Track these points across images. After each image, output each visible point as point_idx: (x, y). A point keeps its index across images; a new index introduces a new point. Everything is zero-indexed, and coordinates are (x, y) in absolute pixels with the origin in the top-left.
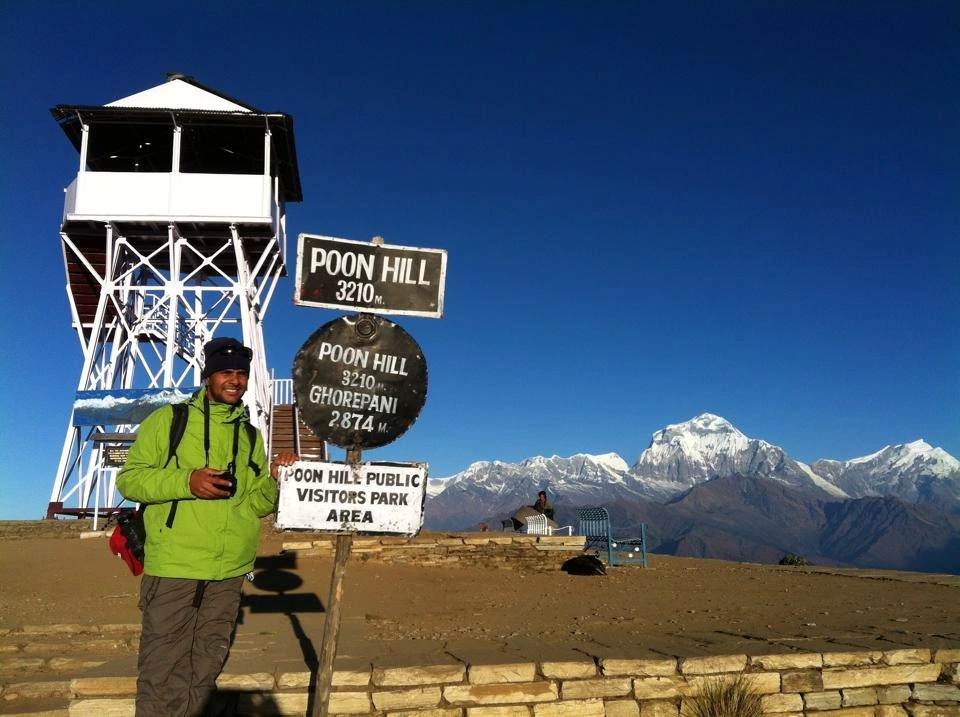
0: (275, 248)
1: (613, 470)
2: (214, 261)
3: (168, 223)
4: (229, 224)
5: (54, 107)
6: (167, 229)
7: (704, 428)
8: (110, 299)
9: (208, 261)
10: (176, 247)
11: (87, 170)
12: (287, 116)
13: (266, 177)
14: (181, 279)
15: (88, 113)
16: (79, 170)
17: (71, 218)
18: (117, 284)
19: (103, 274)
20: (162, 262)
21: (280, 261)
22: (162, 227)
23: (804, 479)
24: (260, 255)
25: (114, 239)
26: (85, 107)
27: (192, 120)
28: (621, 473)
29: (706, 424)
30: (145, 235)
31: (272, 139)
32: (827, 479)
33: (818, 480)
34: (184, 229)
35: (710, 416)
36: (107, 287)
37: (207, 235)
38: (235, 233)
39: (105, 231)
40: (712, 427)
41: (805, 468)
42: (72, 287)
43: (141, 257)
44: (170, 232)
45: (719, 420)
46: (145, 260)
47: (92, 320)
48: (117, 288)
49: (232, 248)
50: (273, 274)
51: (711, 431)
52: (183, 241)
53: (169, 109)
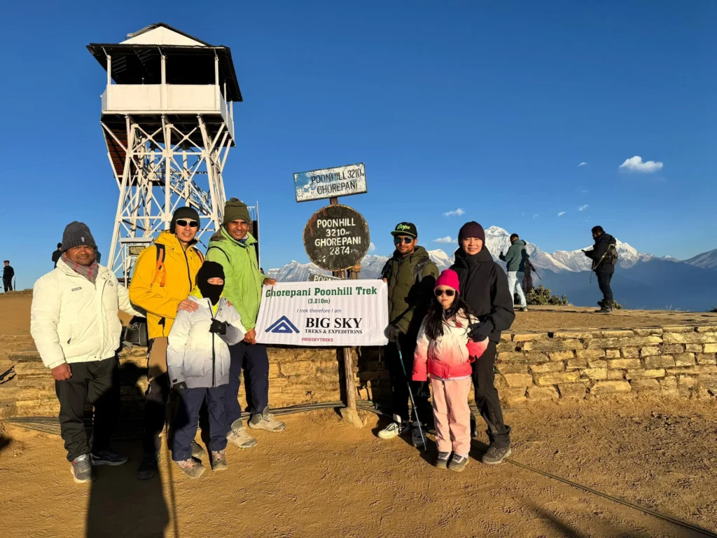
0: (225, 129)
1: (440, 259)
2: (189, 137)
3: (161, 115)
4: (196, 115)
5: (88, 45)
6: (161, 119)
7: (492, 234)
8: (131, 161)
9: (186, 137)
10: (168, 129)
11: (112, 83)
12: (227, 48)
13: (217, 86)
14: (171, 148)
15: (109, 48)
16: (107, 83)
17: (105, 113)
18: (136, 151)
19: (126, 146)
20: (160, 138)
21: (229, 137)
22: (158, 117)
23: (547, 261)
24: (216, 134)
25: (131, 124)
26: (107, 45)
27: (171, 51)
28: (445, 261)
29: (492, 232)
30: (149, 123)
31: (219, 62)
32: (560, 261)
33: (555, 262)
34: (172, 118)
35: (495, 227)
36: (130, 154)
37: (184, 122)
38: (200, 120)
39: (125, 120)
40: (496, 233)
41: (548, 256)
42: (111, 154)
43: (148, 136)
44: (163, 120)
45: (500, 230)
46: (150, 137)
47: (122, 173)
48: (135, 154)
49: (199, 129)
50: (225, 145)
51: (495, 236)
52: (172, 126)
53: (157, 45)
